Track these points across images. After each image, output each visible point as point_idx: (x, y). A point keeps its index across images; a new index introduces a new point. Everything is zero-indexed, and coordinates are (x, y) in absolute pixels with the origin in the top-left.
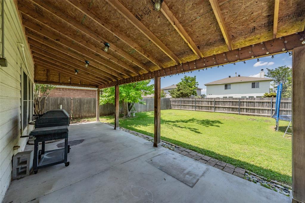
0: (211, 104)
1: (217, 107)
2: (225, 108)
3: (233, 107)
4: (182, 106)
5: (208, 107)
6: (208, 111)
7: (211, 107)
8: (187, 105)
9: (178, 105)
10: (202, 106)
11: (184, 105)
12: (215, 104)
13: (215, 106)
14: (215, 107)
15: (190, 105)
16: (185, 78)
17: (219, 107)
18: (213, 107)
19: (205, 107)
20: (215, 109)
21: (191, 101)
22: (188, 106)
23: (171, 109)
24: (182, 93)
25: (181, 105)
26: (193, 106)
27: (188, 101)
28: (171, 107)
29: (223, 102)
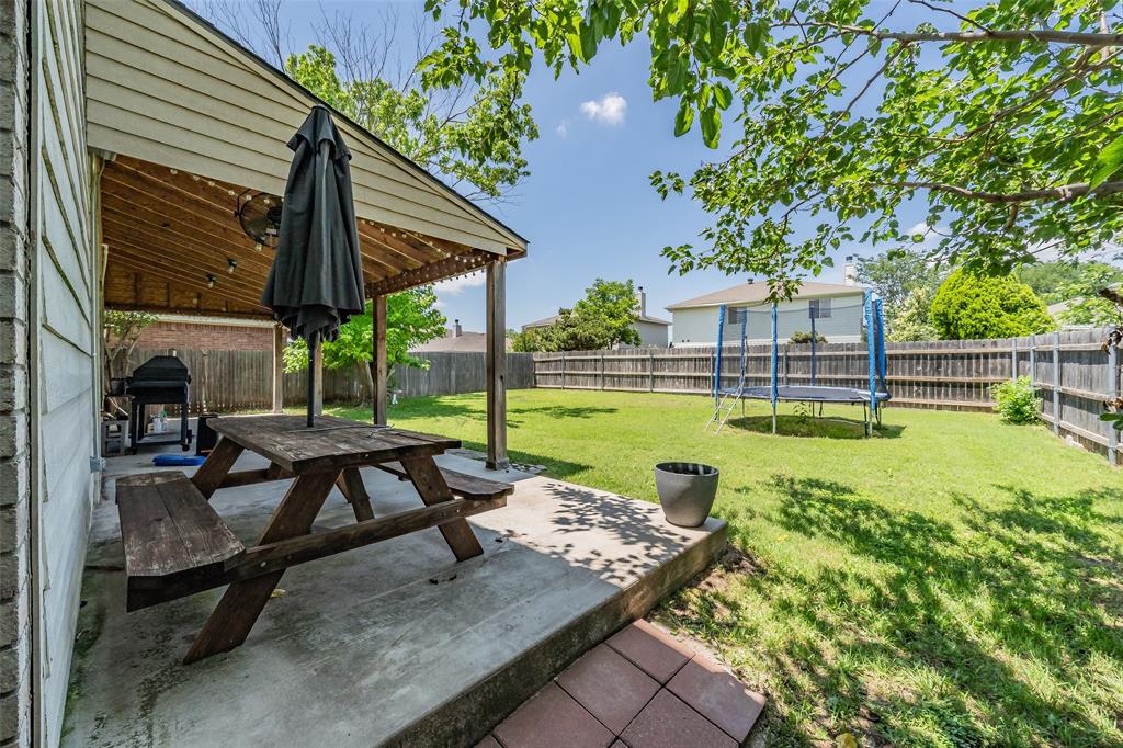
0: (644, 369)
1: (658, 377)
2: (678, 377)
3: (697, 374)
4: (567, 377)
5: (636, 377)
6: (635, 389)
7: (643, 377)
8: (579, 375)
9: (555, 375)
10: (619, 376)
11: (572, 375)
12: (653, 369)
13: (654, 373)
14: (655, 377)
15: (589, 372)
16: (598, 286)
17: (663, 377)
18: (648, 377)
19: (628, 377)
20: (653, 382)
21: (591, 360)
22: (583, 375)
23: (535, 387)
24: (574, 337)
25: (565, 374)
26: (596, 375)
27: (583, 360)
28: (536, 383)
29: (673, 360)
